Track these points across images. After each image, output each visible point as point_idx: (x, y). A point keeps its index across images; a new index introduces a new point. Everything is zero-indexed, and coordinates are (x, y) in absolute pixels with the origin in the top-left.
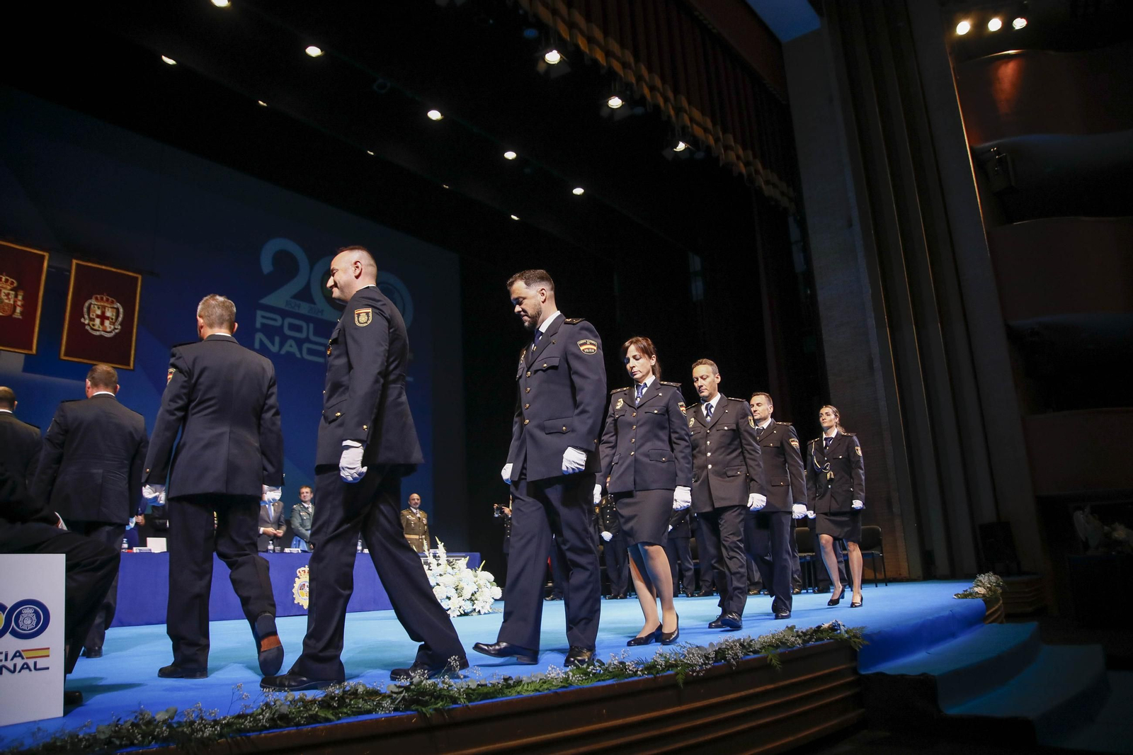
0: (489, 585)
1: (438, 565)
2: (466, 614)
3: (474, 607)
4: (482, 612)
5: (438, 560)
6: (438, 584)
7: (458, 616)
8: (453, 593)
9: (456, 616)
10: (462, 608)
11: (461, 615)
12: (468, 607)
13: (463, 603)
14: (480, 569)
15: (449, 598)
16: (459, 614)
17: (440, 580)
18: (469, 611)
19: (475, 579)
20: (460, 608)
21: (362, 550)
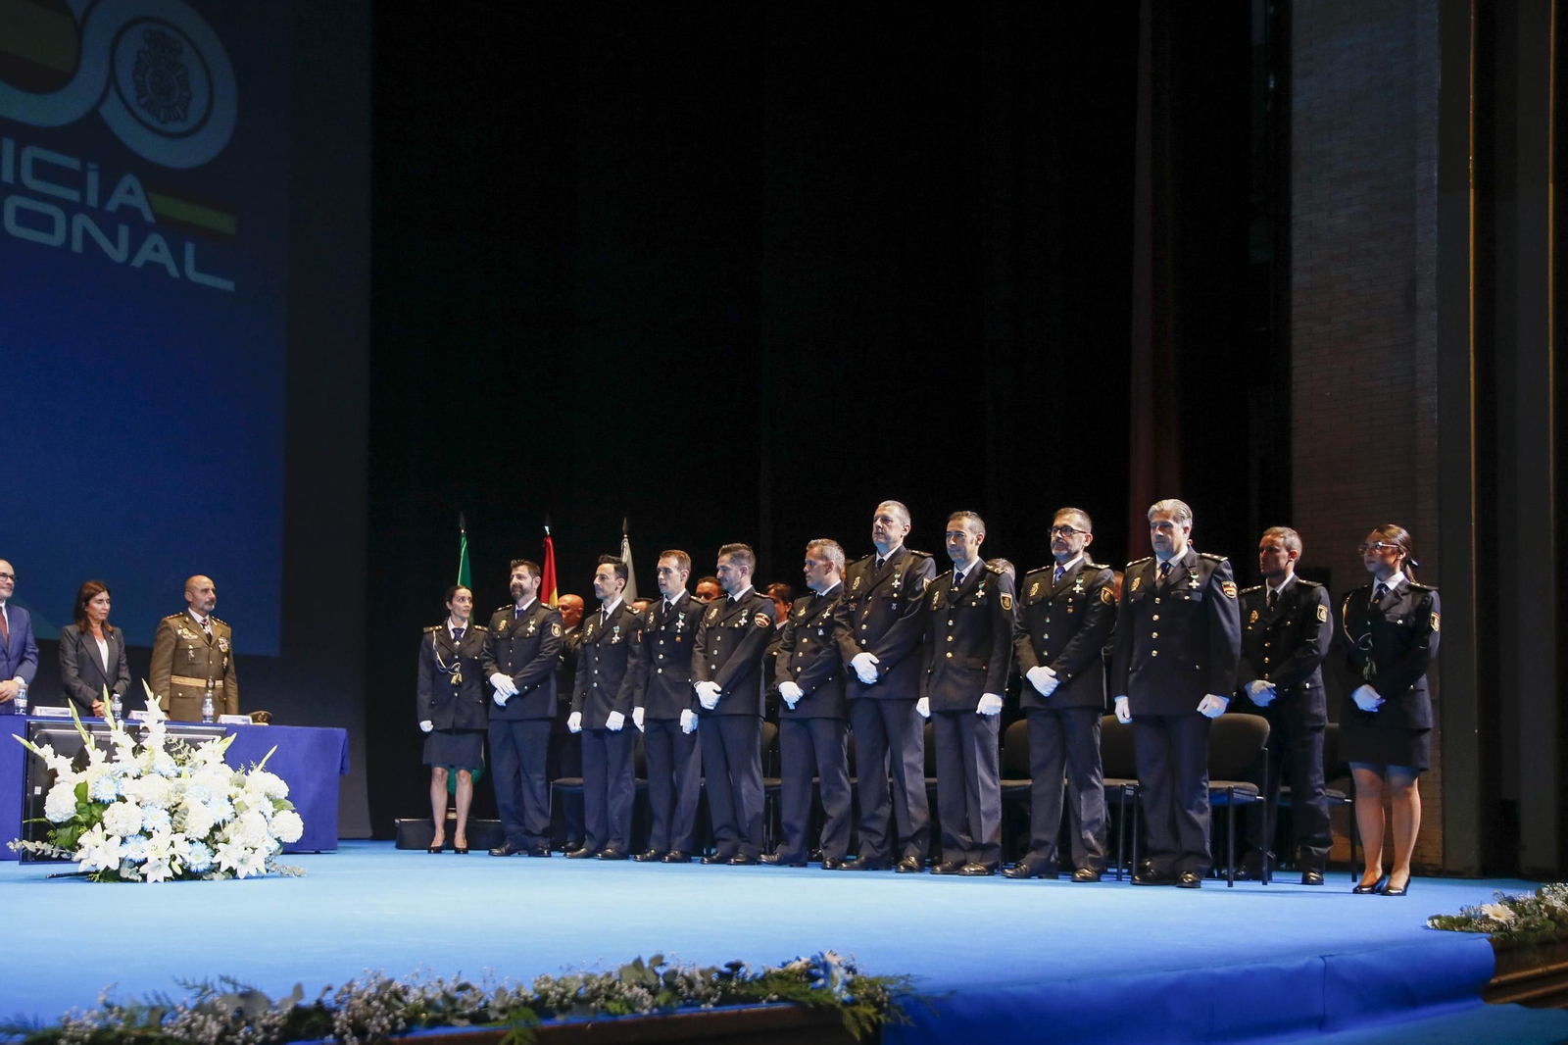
0: (269, 808)
1: (138, 750)
2: (188, 875)
3: (215, 860)
4: (241, 874)
5: (137, 738)
6: (122, 799)
7: (166, 879)
8: (159, 821)
9: (161, 879)
10: (179, 861)
11: (177, 878)
12: (199, 859)
13: (182, 848)
14: (261, 765)
15: (146, 834)
16: (170, 874)
17: (128, 787)
18: (201, 868)
19: (233, 791)
20: (173, 858)
21: (29, 709)
